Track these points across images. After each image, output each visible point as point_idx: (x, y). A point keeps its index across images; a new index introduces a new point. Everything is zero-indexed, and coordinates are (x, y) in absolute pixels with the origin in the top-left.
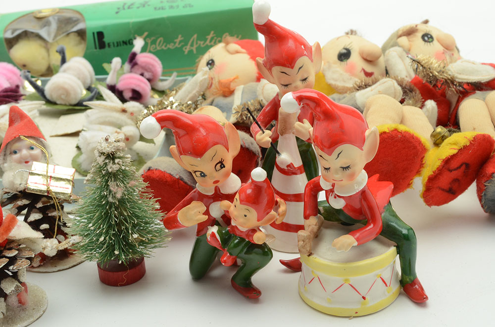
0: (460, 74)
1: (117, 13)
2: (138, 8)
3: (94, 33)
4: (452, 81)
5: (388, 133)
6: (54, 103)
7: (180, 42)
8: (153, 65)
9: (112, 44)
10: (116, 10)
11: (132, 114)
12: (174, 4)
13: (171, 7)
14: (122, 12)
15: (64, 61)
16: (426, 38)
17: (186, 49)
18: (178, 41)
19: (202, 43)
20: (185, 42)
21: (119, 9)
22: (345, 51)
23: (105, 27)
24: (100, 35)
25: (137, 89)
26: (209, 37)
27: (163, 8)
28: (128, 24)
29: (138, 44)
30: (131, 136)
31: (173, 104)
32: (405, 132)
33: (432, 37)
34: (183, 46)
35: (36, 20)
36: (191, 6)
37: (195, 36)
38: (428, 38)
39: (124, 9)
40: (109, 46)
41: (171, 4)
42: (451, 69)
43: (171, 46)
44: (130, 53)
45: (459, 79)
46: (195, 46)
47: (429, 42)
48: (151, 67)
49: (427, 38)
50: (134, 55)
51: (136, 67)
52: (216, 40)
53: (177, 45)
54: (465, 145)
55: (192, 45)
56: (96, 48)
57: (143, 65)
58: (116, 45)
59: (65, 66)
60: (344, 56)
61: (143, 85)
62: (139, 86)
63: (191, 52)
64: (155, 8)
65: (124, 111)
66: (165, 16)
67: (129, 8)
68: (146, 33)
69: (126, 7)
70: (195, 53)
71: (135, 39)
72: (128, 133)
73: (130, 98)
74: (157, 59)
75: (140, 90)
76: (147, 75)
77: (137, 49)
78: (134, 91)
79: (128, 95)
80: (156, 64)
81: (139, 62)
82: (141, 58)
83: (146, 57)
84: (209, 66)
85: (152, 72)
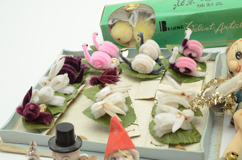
1: (174, 9)
2: (187, 5)
3: (160, 22)
6: (137, 72)
7: (213, 27)
8: (198, 49)
10: (174, 7)
11: (188, 97)
12: (210, 2)
13: (208, 5)
14: (177, 8)
15: (142, 42)
17: (216, 30)
18: (211, 26)
19: (227, 27)
20: (216, 27)
21: (175, 5)
23: (167, 18)
24: (164, 23)
25: (189, 68)
26: (232, 24)
27: (202, 6)
28: (182, 16)
29: (188, 33)
30: (189, 117)
31: (218, 97)
34: (214, 29)
35: (126, 12)
36: (221, 4)
37: (223, 23)
39: (178, 6)
40: (169, 29)
41: (208, 2)
43: (207, 29)
44: (183, 40)
46: (222, 29)
48: (196, 50)
50: (186, 41)
51: (187, 49)
52: (236, 25)
53: (211, 28)
55: (220, 28)
56: (161, 31)
57: (192, 48)
58: (173, 29)
59: (143, 45)
61: (192, 65)
62: (190, 66)
63: (219, 32)
64: (198, 5)
65: (183, 94)
66: (204, 11)
67: (181, 5)
68: (192, 22)
69: (180, 4)
70: (221, 33)
71: (187, 29)
72: (187, 115)
73: (184, 72)
74: (200, 44)
75: (191, 68)
76: (194, 55)
77: (188, 37)
78: (186, 69)
79: (182, 70)
80: (200, 48)
81: (189, 47)
82: (190, 43)
83: (193, 43)
84: (238, 57)
85: (197, 53)
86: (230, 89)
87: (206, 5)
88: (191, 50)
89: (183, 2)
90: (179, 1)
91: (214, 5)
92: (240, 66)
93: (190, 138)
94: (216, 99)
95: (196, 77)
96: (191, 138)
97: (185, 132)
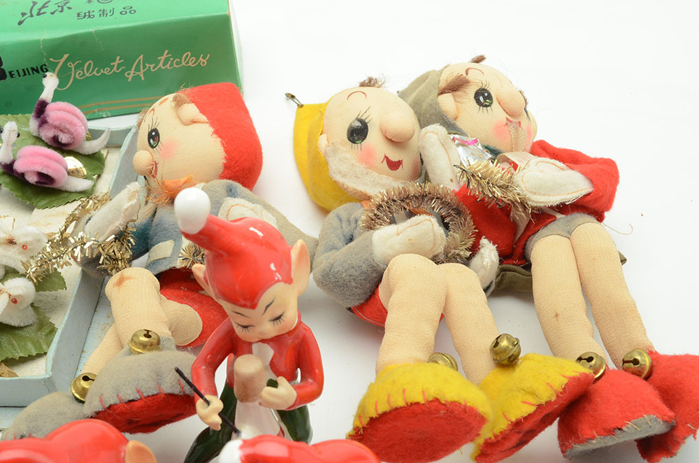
0: (535, 194)
1: (20, 23)
2: (53, 13)
4: (523, 204)
5: (423, 404)
7: (119, 65)
8: (71, 123)
9: (15, 73)
10: (20, 18)
11: (24, 247)
12: (108, 7)
13: (103, 13)
14: (28, 21)
16: (481, 99)
17: (129, 74)
18: (116, 64)
19: (152, 66)
20: (128, 64)
21: (23, 14)
22: (358, 124)
25: (44, 171)
26: (162, 58)
27: (89, 15)
28: (37, 42)
29: (50, 83)
30: (20, 296)
31: (85, 244)
32: (452, 402)
33: (490, 97)
34: (123, 71)
36: (132, 11)
37: (141, 57)
38: (485, 98)
39: (32, 16)
40: (12, 76)
41: (102, 6)
42: (522, 185)
43: (106, 71)
44: (37, 102)
45: (534, 201)
46: (142, 71)
47: (486, 106)
48: (68, 126)
49: (483, 97)
50: (43, 105)
51: (45, 126)
52: (173, 61)
53: (115, 69)
54: (548, 400)
55: (137, 69)
57: (57, 123)
58: (22, 73)
60: (358, 133)
62: (48, 167)
63: (136, 78)
64: (79, 15)
65: (11, 242)
66: (92, 29)
67: (39, 14)
68: (66, 56)
69: (35, 12)
70: (143, 79)
71: (45, 76)
72: (15, 293)
73: (36, 182)
74: (78, 111)
75: (50, 173)
76: (64, 138)
77: (47, 95)
78: (40, 174)
79: (32, 179)
80: (76, 120)
81: (49, 120)
82: (54, 110)
83: (60, 110)
84: (151, 141)
85: (72, 134)
86: (111, 223)
87: (97, 14)
88: (56, 127)
89: (44, 7)
90: (35, 3)
91: (117, 13)
92: (156, 164)
93: (30, 345)
94: (79, 248)
95: (71, 193)
96: (33, 343)
97: (20, 332)
